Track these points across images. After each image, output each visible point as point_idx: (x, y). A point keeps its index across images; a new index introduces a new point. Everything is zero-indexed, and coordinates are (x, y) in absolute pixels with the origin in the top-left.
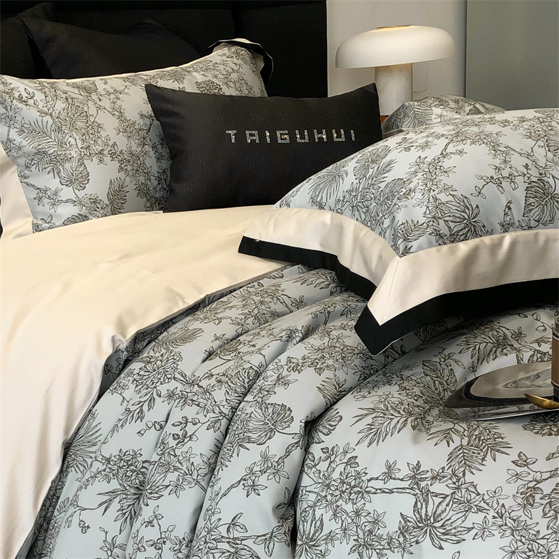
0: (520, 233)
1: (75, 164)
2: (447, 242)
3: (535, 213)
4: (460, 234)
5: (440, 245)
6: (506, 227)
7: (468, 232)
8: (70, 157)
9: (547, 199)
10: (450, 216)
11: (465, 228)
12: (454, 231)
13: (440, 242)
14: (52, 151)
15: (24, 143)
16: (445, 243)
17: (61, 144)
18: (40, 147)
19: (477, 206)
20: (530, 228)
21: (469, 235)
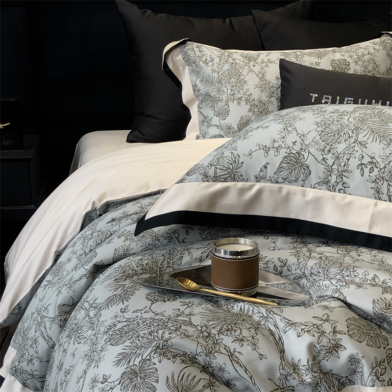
0: (268, 184)
1: (223, 104)
2: (210, 180)
3: (284, 174)
4: (221, 177)
5: (203, 181)
6: (258, 179)
7: (228, 177)
8: (222, 99)
9: (297, 166)
10: (220, 165)
11: (227, 174)
12: (219, 174)
13: (205, 179)
14: (212, 95)
15: (201, 88)
16: (208, 181)
17: (219, 91)
18: (208, 91)
19: (243, 162)
20: (277, 182)
21: (228, 179)
